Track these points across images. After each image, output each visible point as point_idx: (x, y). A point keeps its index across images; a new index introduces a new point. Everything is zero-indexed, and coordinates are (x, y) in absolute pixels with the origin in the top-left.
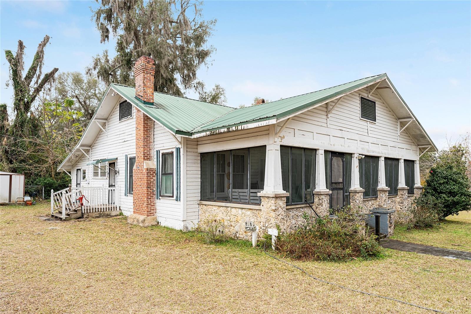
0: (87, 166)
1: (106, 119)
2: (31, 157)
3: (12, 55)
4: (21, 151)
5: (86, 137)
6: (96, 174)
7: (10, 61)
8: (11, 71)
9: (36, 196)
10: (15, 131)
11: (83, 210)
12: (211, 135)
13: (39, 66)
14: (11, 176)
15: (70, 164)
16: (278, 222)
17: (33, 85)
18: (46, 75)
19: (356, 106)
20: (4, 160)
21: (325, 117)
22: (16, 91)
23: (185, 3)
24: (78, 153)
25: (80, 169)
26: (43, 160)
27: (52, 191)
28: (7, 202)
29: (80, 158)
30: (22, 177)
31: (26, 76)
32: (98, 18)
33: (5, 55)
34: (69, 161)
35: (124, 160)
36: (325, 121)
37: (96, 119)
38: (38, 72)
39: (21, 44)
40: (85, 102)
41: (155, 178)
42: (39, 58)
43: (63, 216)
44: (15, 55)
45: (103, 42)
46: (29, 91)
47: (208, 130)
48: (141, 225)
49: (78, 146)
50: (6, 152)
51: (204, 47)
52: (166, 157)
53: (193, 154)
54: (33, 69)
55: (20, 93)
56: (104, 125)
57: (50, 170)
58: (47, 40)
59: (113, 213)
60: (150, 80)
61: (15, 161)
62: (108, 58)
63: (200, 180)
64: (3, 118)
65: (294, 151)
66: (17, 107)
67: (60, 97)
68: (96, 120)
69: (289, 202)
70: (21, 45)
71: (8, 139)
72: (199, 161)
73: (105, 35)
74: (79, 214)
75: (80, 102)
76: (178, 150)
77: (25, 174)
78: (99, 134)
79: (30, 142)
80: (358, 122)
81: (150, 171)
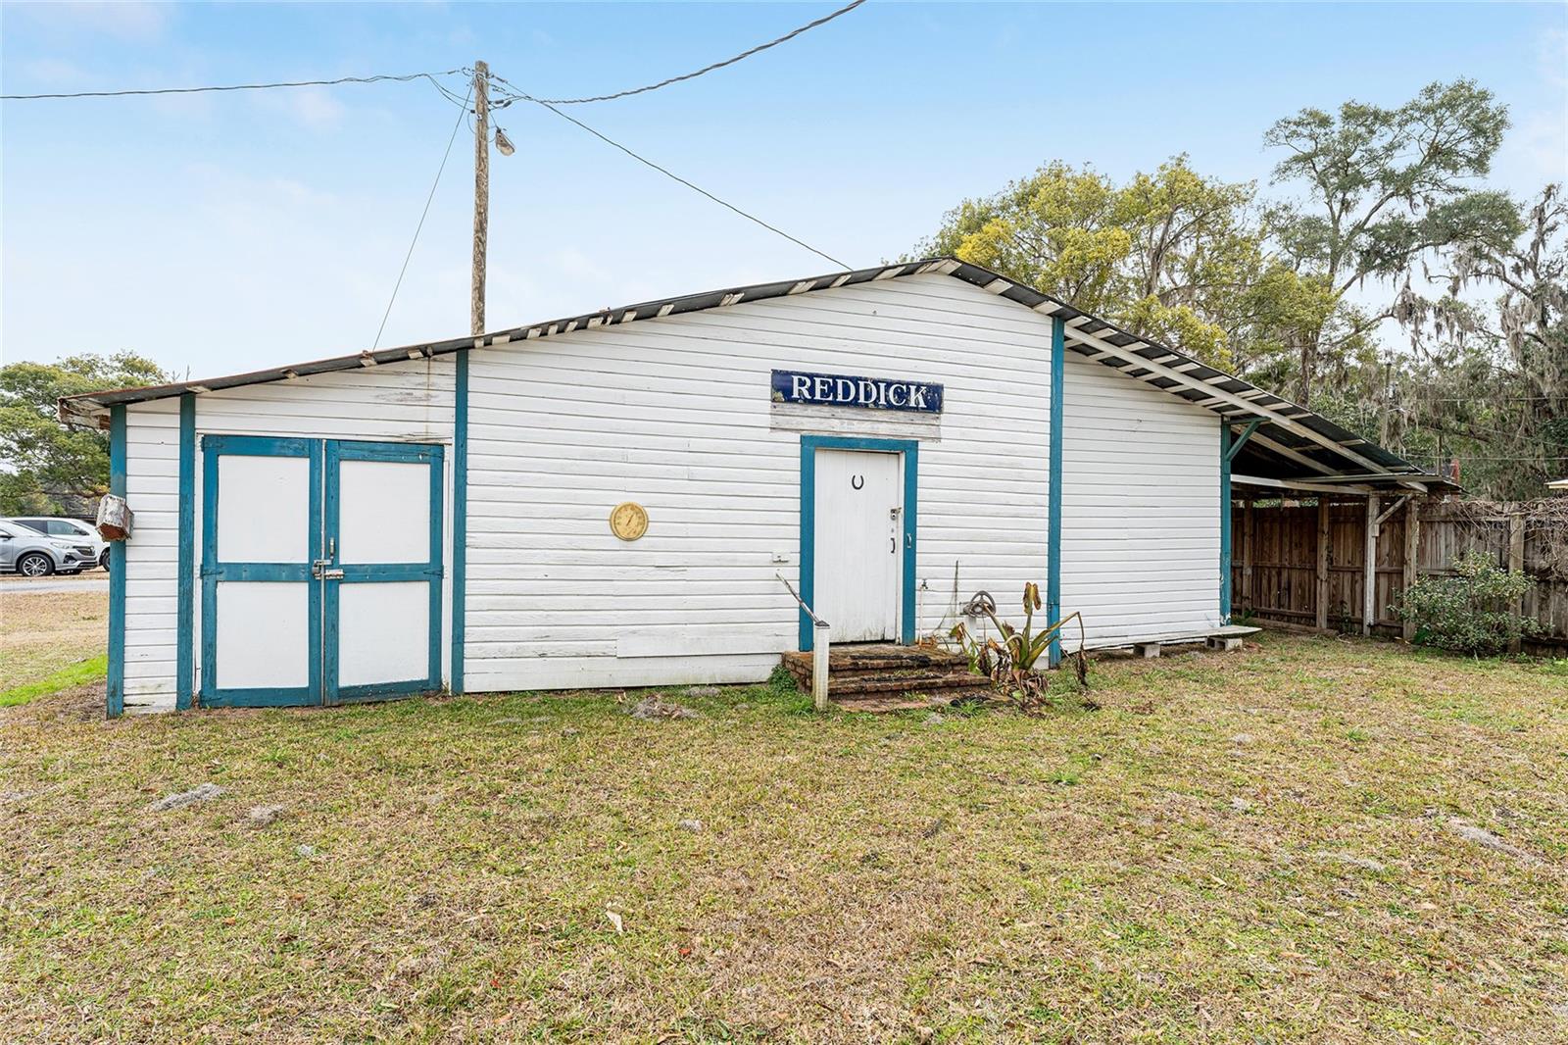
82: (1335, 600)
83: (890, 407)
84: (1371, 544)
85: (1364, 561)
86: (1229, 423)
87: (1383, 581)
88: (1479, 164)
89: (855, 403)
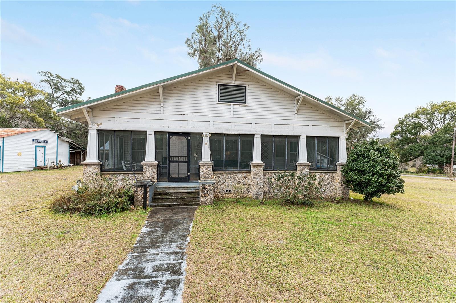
21: (159, 106)
36: (158, 109)
80: (213, 106)
82: (77, 162)
83: (43, 143)
84: (81, 156)
85: (80, 158)
86: (70, 144)
87: (83, 160)
88: (80, 94)
89: (40, 142)
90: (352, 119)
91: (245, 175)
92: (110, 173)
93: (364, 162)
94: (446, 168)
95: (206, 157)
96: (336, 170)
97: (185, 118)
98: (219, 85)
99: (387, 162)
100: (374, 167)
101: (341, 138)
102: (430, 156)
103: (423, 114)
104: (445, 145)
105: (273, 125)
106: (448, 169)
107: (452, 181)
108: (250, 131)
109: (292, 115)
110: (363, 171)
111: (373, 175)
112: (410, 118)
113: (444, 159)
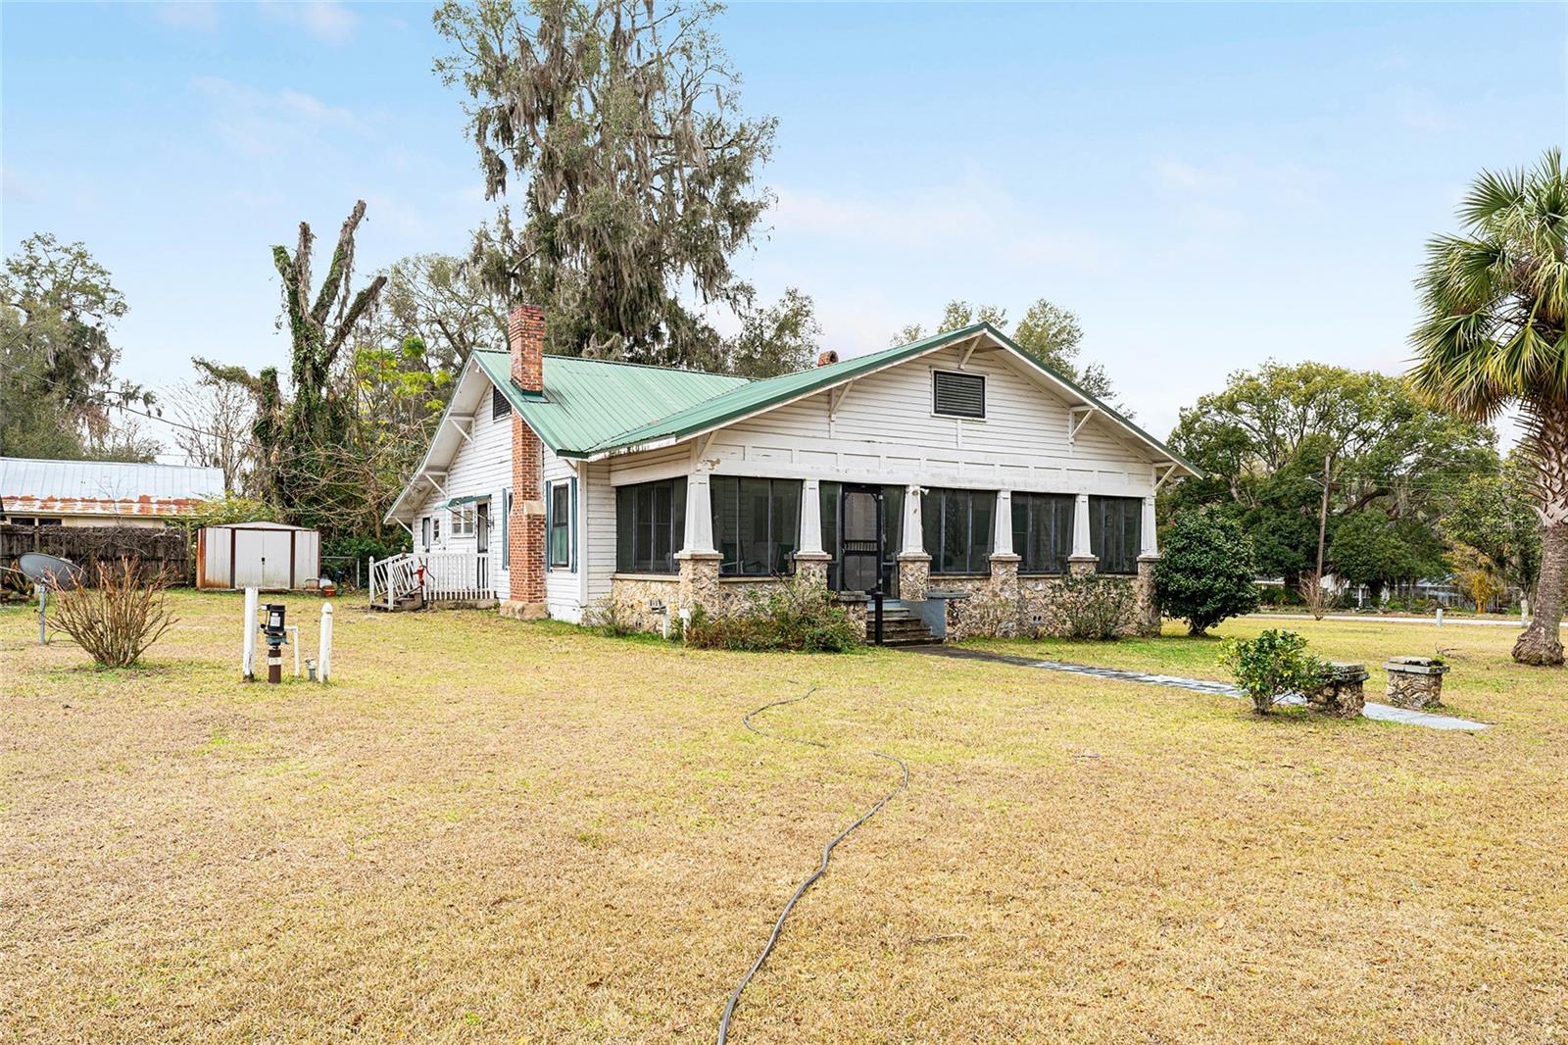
0: (440, 512)
1: (472, 415)
2: (330, 492)
3: (288, 257)
4: (310, 479)
5: (437, 450)
6: (456, 529)
7: (283, 271)
8: (286, 294)
9: (343, 581)
10: (295, 430)
11: (425, 594)
12: (611, 458)
13: (344, 276)
14: (293, 532)
15: (408, 507)
16: (701, 600)
17: (332, 320)
18: (360, 295)
19: (922, 390)
20: (275, 498)
21: (826, 420)
22: (296, 338)
23: (693, 84)
24: (424, 484)
25: (428, 519)
26: (355, 497)
27: (371, 558)
28: (288, 588)
29: (428, 495)
30: (316, 535)
31: (317, 304)
32: (481, 136)
33: (272, 258)
34: (406, 500)
35: (501, 499)
36: (826, 427)
37: (451, 415)
38: (341, 292)
39: (305, 231)
40: (461, 335)
41: (544, 533)
42: (343, 257)
43: (390, 605)
44: (292, 256)
45: (492, 197)
46: (324, 337)
47: (607, 449)
48: (518, 617)
49: (420, 471)
50: (279, 480)
51: (745, 194)
52: (560, 493)
53: (600, 488)
54: (332, 285)
55: (304, 344)
56: (468, 428)
57: (371, 522)
58: (360, 209)
59: (483, 604)
60: (535, 349)
61: (296, 500)
62: (511, 226)
63: (615, 536)
64: (270, 401)
65: (743, 483)
66: (299, 375)
67: (398, 323)
68: (452, 418)
69: (727, 571)
70: (306, 234)
71: (283, 447)
72: (614, 502)
73: (497, 177)
74: (418, 602)
75: (449, 336)
76: (574, 480)
77: (321, 530)
78: (461, 444)
79: (329, 457)
80: (926, 422)
81: (534, 520)
90: (1171, 461)
91: (978, 584)
92: (731, 579)
93: (1202, 553)
94: (1306, 581)
95: (912, 542)
96: (1137, 574)
97: (876, 449)
98: (936, 373)
99: (1237, 552)
100: (1218, 561)
101: (1147, 501)
102: (1264, 545)
103: (1250, 399)
104: (1303, 510)
105: (1031, 468)
106: (1311, 585)
107: (1318, 619)
108: (992, 483)
109: (1061, 447)
110: (1200, 570)
111: (1216, 579)
112: (1213, 412)
113: (1299, 555)
